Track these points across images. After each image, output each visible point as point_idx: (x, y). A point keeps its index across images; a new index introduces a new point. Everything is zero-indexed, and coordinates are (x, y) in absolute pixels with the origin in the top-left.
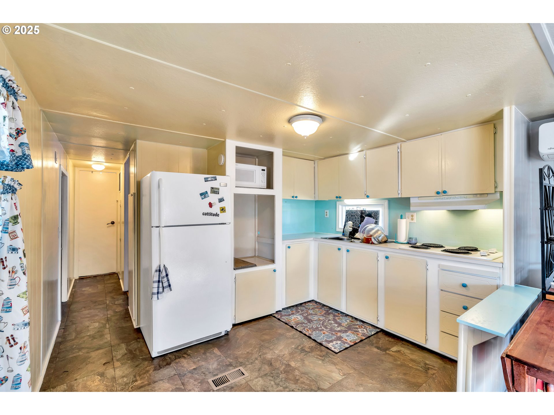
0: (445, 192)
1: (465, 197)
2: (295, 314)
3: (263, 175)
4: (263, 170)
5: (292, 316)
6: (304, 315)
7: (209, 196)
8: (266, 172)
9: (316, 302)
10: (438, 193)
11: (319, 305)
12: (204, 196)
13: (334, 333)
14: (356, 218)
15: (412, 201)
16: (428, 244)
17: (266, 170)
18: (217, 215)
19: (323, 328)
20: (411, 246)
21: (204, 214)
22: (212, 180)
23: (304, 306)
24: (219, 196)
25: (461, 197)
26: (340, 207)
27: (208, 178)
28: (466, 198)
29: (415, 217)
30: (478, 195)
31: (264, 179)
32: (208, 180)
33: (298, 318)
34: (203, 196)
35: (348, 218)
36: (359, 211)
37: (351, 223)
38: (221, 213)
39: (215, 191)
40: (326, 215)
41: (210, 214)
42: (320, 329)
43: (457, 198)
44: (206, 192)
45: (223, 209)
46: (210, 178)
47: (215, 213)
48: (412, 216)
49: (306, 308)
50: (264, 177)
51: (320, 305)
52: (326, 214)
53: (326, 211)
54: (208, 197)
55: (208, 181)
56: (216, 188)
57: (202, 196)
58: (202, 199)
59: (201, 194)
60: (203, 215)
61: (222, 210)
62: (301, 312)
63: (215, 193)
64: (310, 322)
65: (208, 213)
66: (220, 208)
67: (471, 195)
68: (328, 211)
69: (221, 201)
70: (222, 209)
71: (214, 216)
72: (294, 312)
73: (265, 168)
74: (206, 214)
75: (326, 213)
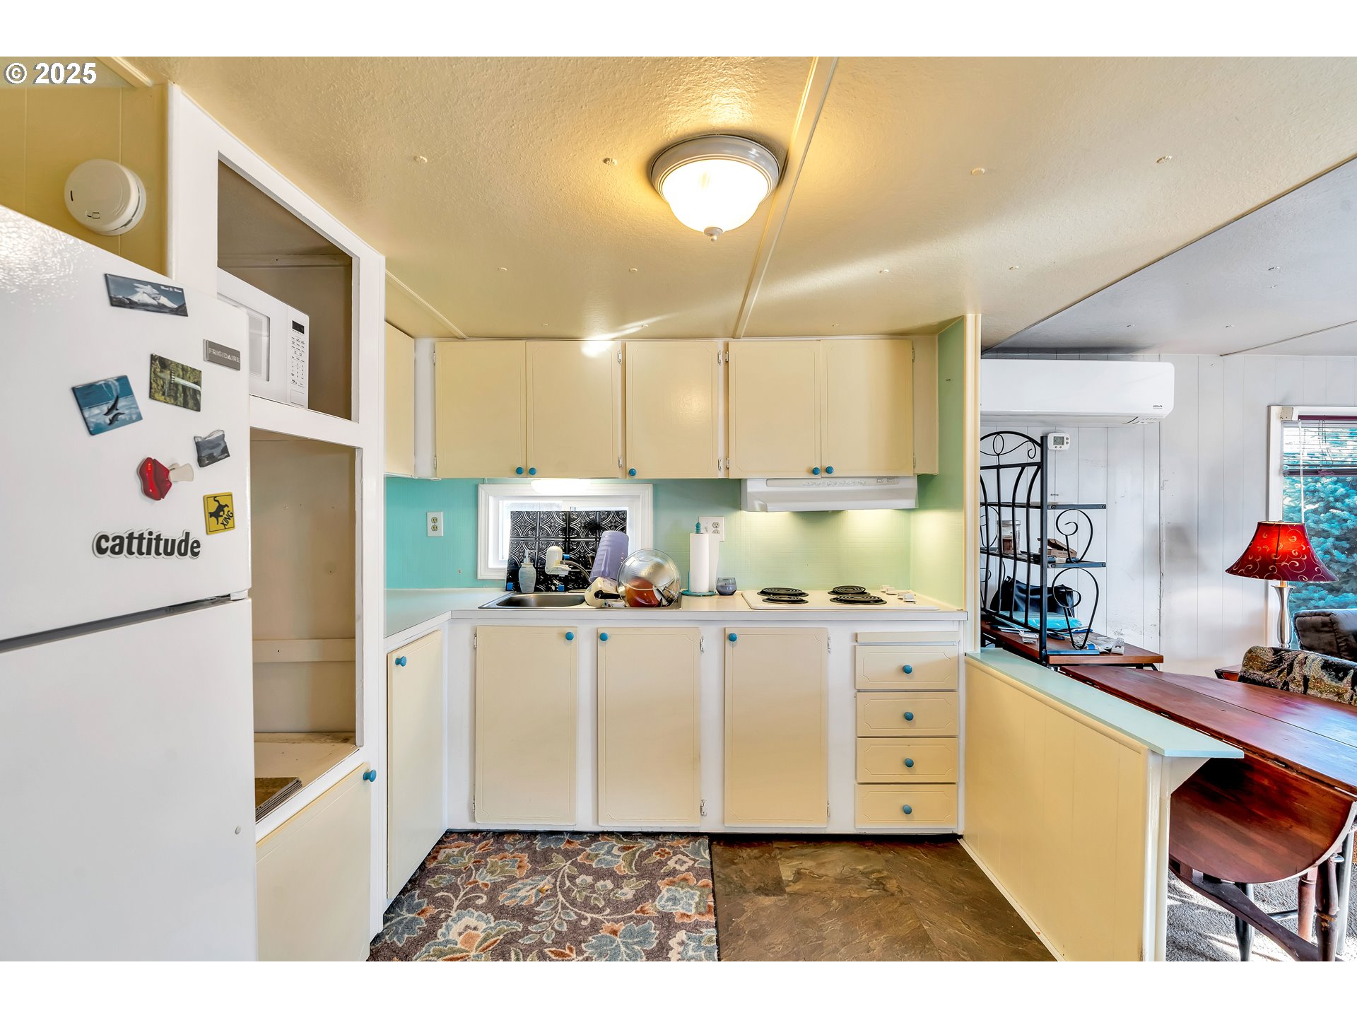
0: (829, 470)
1: (862, 483)
2: (443, 916)
3: (298, 352)
4: (298, 327)
5: (443, 930)
6: (479, 902)
7: (139, 418)
8: (305, 337)
9: (463, 834)
10: (815, 471)
11: (480, 841)
12: (105, 408)
13: (633, 913)
14: (548, 535)
15: (752, 487)
16: (771, 589)
17: (307, 330)
18: (187, 547)
19: (589, 915)
20: (768, 599)
21: (104, 544)
22: (160, 309)
23: (437, 870)
24: (201, 424)
25: (854, 483)
26: (491, 499)
27: (131, 284)
28: (864, 485)
29: (722, 528)
30: (885, 480)
31: (300, 370)
32: (135, 298)
33: (475, 929)
34: (98, 413)
35: (518, 535)
36: (557, 513)
37: (559, 552)
38: (209, 531)
39: (176, 385)
40: (435, 528)
41: (150, 541)
42: (584, 923)
43: (849, 485)
44: (123, 381)
45: (221, 508)
46: (149, 289)
47: (179, 537)
48: (716, 525)
49: (457, 873)
50: (301, 359)
51: (484, 838)
52: (430, 524)
53: (431, 515)
54: (131, 421)
55: (132, 305)
56: (184, 369)
57: (96, 411)
58: (94, 430)
59: (86, 395)
60: (101, 551)
61: (215, 515)
62: (456, 897)
63: (176, 398)
64: (529, 920)
65: (131, 537)
66: (206, 499)
67: (871, 480)
68: (441, 516)
69: (213, 459)
70: (213, 508)
71: (172, 553)
72: (432, 911)
73: (304, 319)
74: (121, 545)
75: (435, 520)
